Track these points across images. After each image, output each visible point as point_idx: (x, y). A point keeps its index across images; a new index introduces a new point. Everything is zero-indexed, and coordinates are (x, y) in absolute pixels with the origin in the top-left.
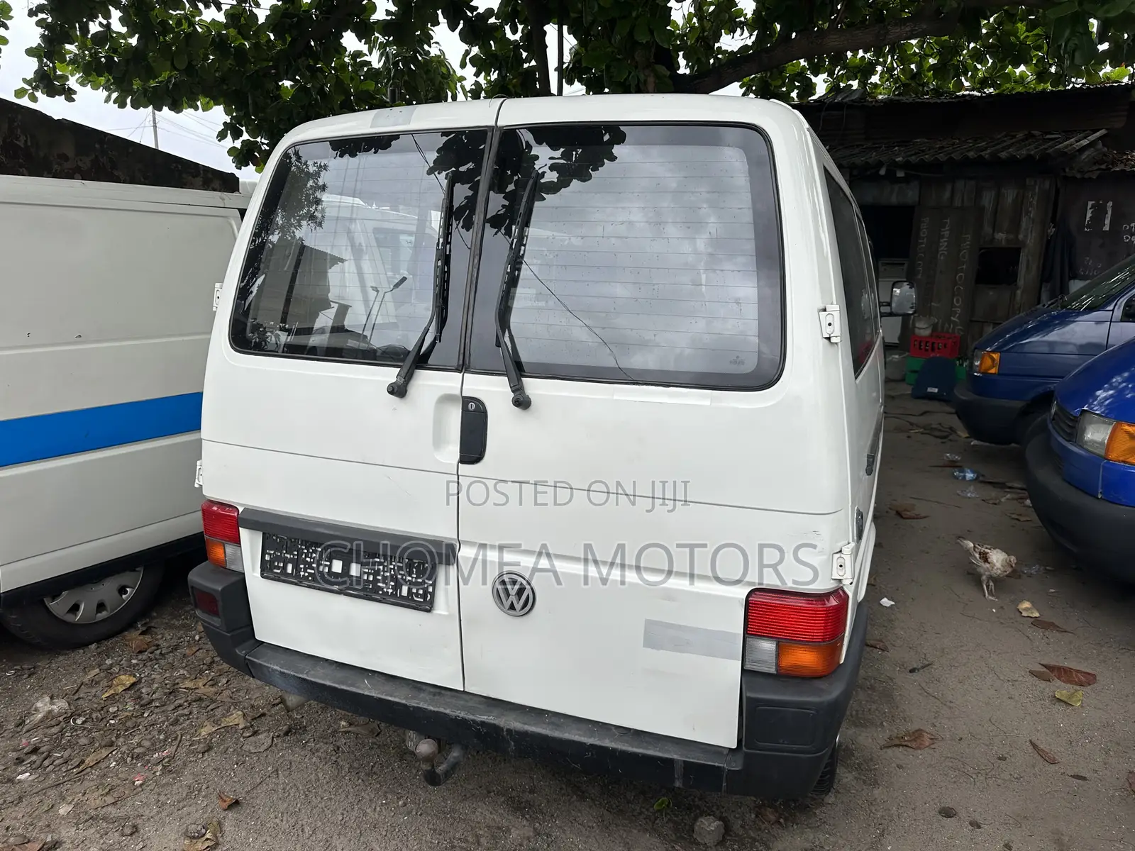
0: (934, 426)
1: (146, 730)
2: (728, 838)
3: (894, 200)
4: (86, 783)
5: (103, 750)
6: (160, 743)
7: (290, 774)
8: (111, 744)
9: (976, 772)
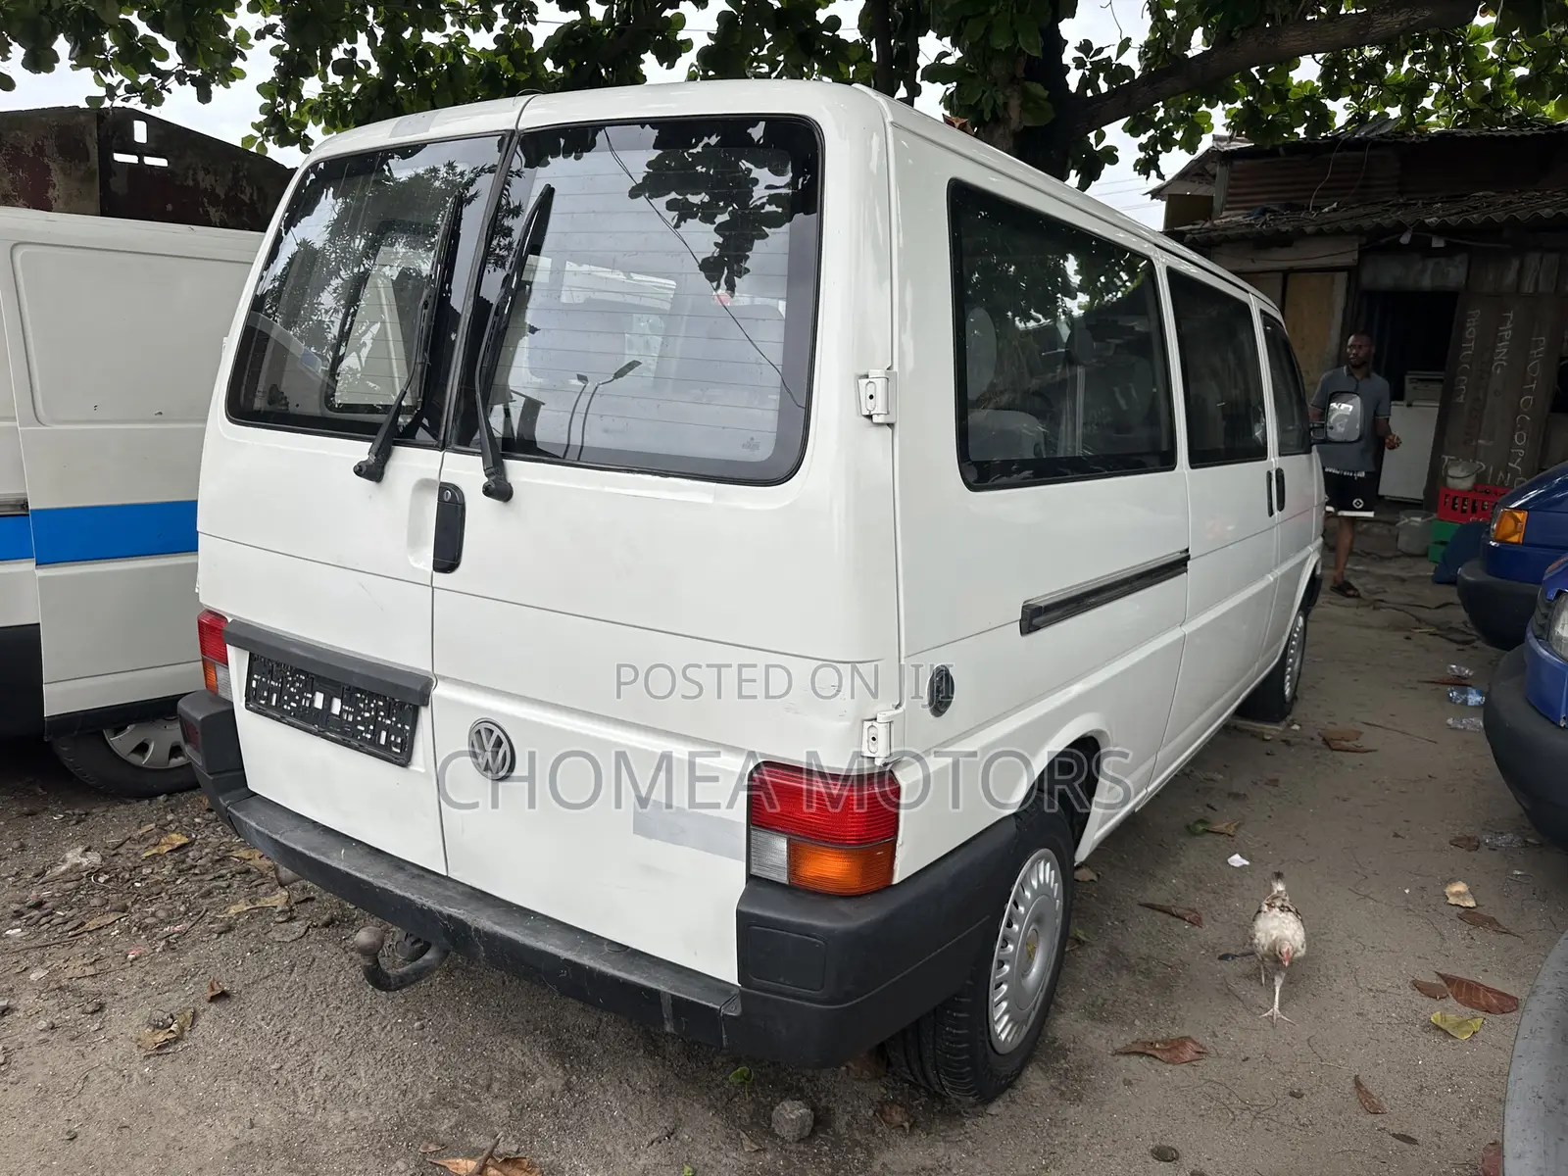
0: (1454, 625)
1: (170, 899)
2: (821, 1135)
3: (1426, 282)
4: (76, 949)
5: (111, 915)
6: (179, 915)
7: (306, 972)
8: (125, 909)
9: (1244, 1106)
